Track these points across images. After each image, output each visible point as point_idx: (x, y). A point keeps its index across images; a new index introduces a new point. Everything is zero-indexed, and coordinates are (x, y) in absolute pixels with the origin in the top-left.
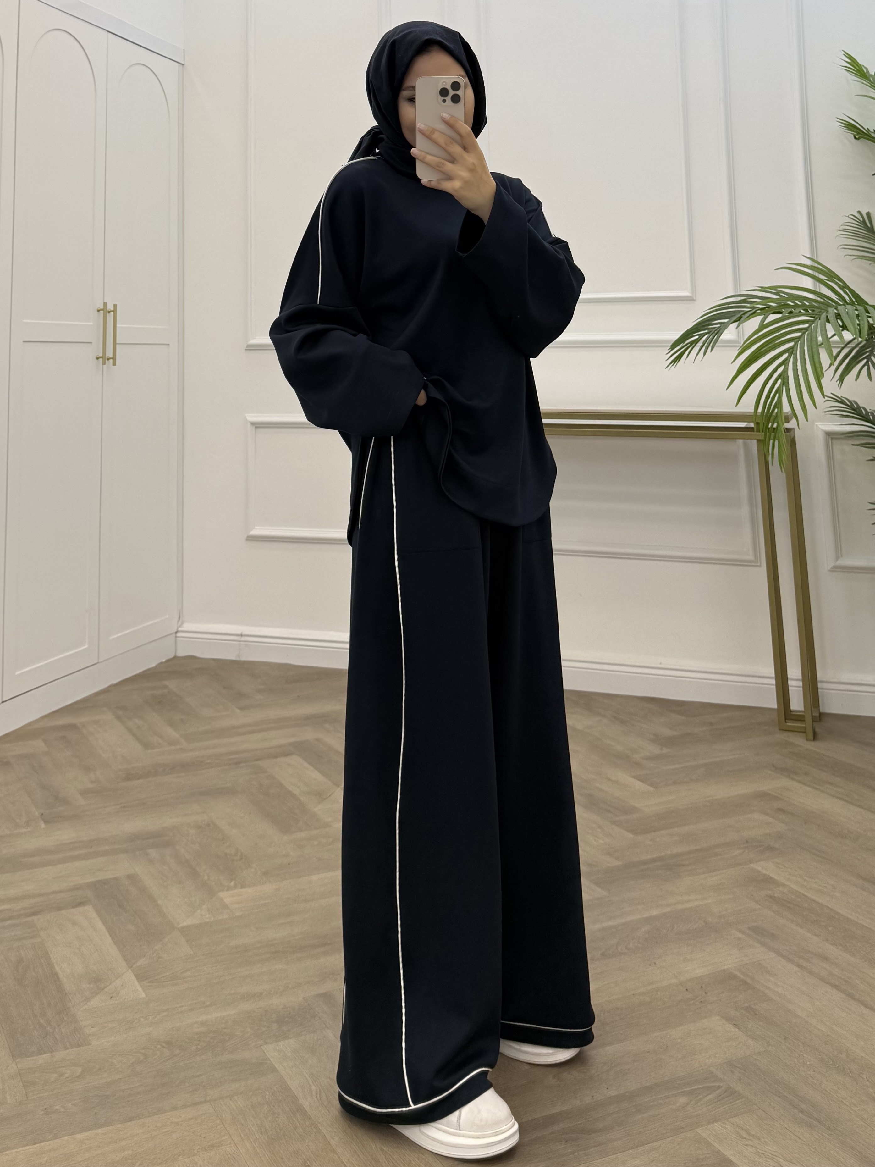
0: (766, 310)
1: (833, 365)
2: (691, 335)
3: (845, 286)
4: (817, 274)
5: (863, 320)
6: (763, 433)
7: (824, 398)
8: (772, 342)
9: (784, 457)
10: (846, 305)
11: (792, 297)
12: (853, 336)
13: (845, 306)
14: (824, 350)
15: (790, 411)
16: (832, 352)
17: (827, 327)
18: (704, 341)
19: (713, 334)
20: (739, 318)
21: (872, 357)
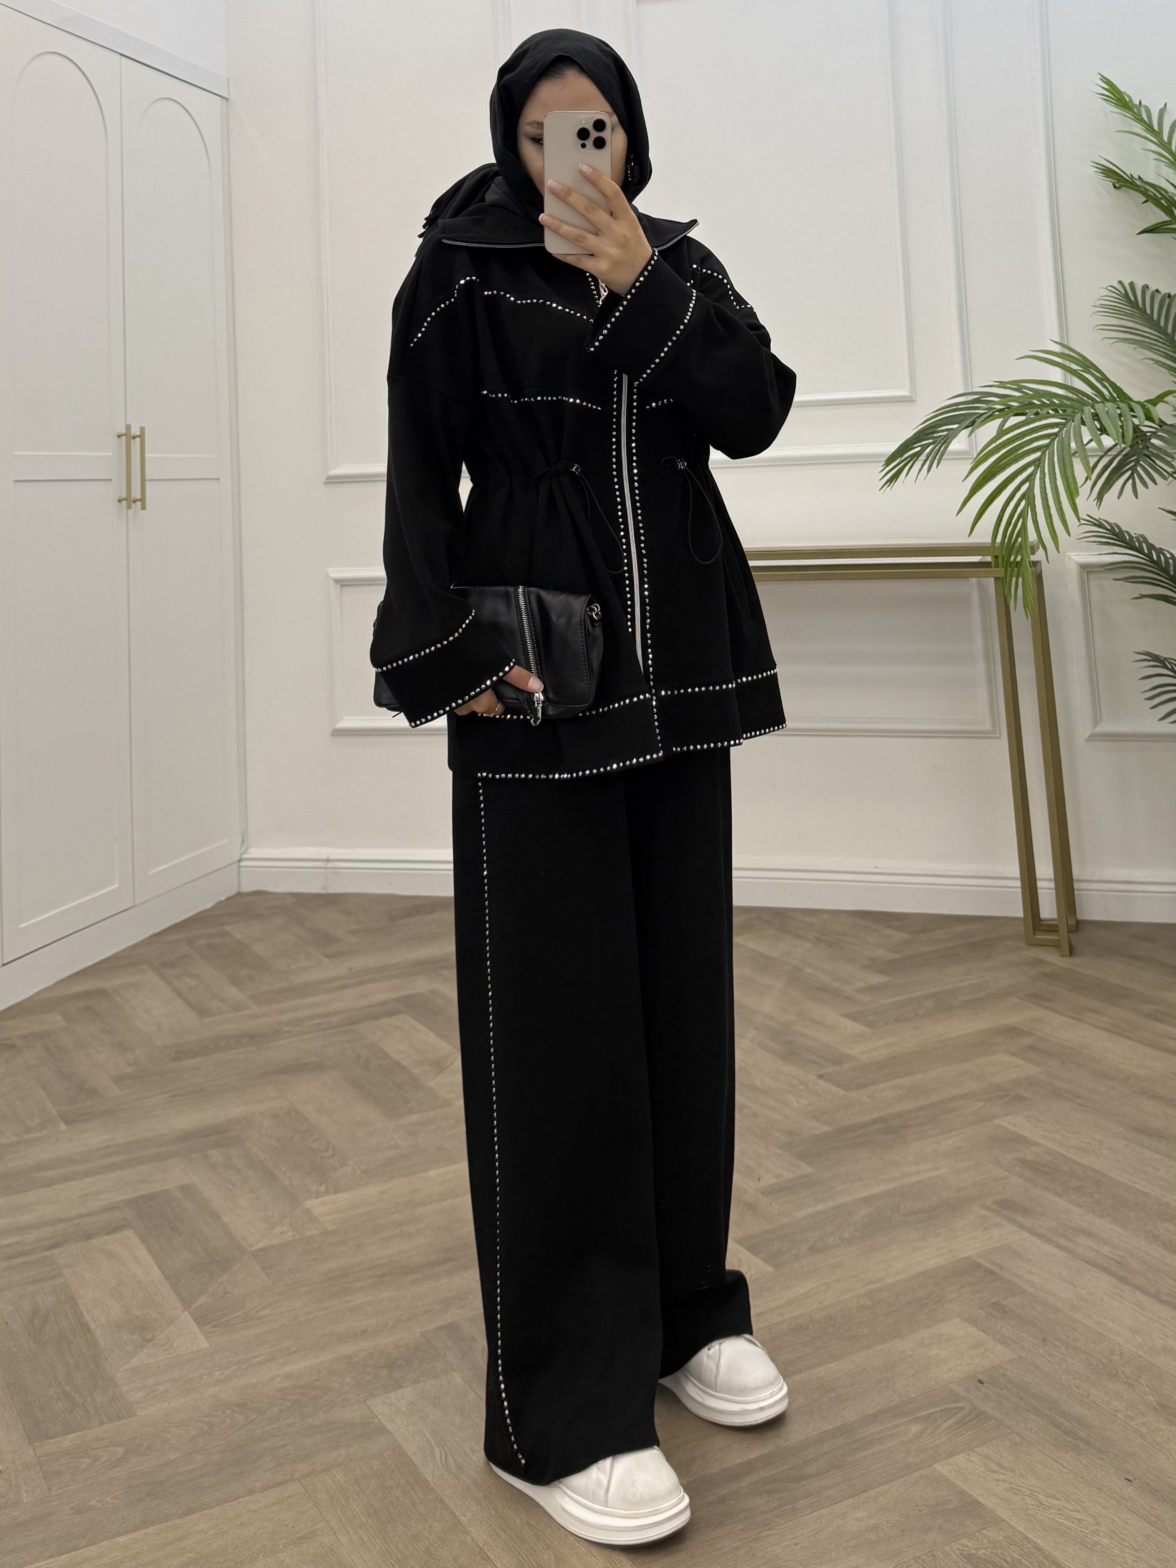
0: (1006, 412)
1: (1091, 478)
2: (909, 449)
3: (1103, 378)
4: (1067, 363)
5: (1126, 421)
6: (1003, 569)
8: (1012, 452)
9: (1030, 599)
10: (1106, 402)
11: (1038, 394)
12: (1114, 442)
15: (1036, 540)
16: (1088, 462)
17: (1082, 430)
18: (928, 453)
19: (939, 445)
20: (972, 423)
21: (1139, 468)
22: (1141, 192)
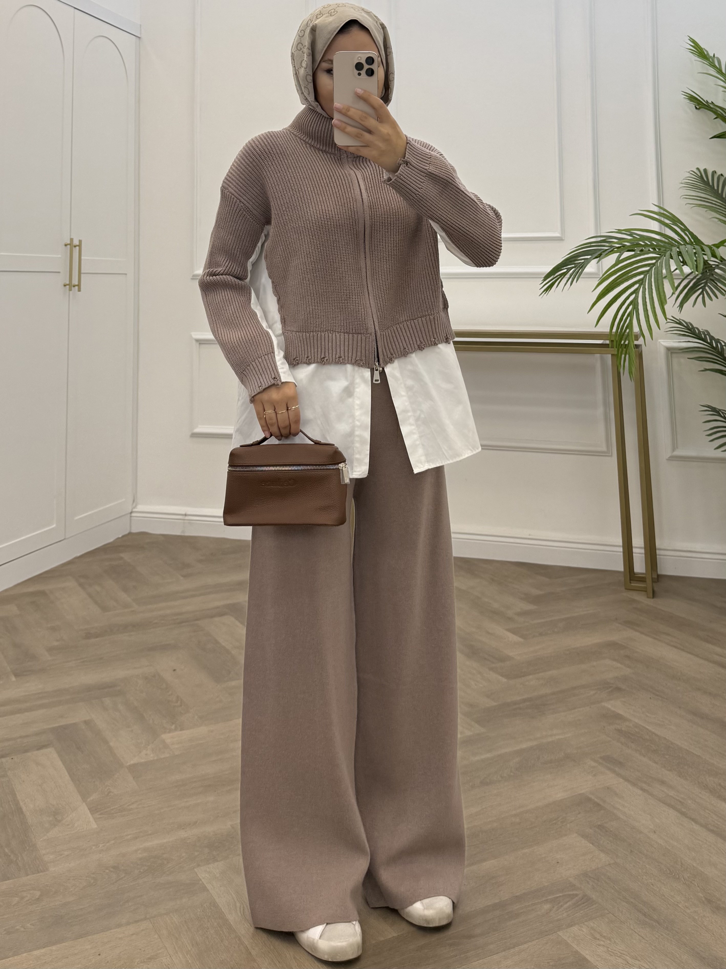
0: (622, 249)
1: (675, 294)
2: (560, 269)
3: (685, 229)
4: (662, 218)
5: (699, 256)
6: (616, 349)
7: (667, 320)
8: (625, 275)
9: (633, 370)
11: (643, 238)
12: (691, 270)
13: (686, 246)
16: (674, 283)
17: (670, 262)
18: (571, 273)
19: (579, 268)
20: (600, 255)
21: (707, 288)
22: (713, 112)
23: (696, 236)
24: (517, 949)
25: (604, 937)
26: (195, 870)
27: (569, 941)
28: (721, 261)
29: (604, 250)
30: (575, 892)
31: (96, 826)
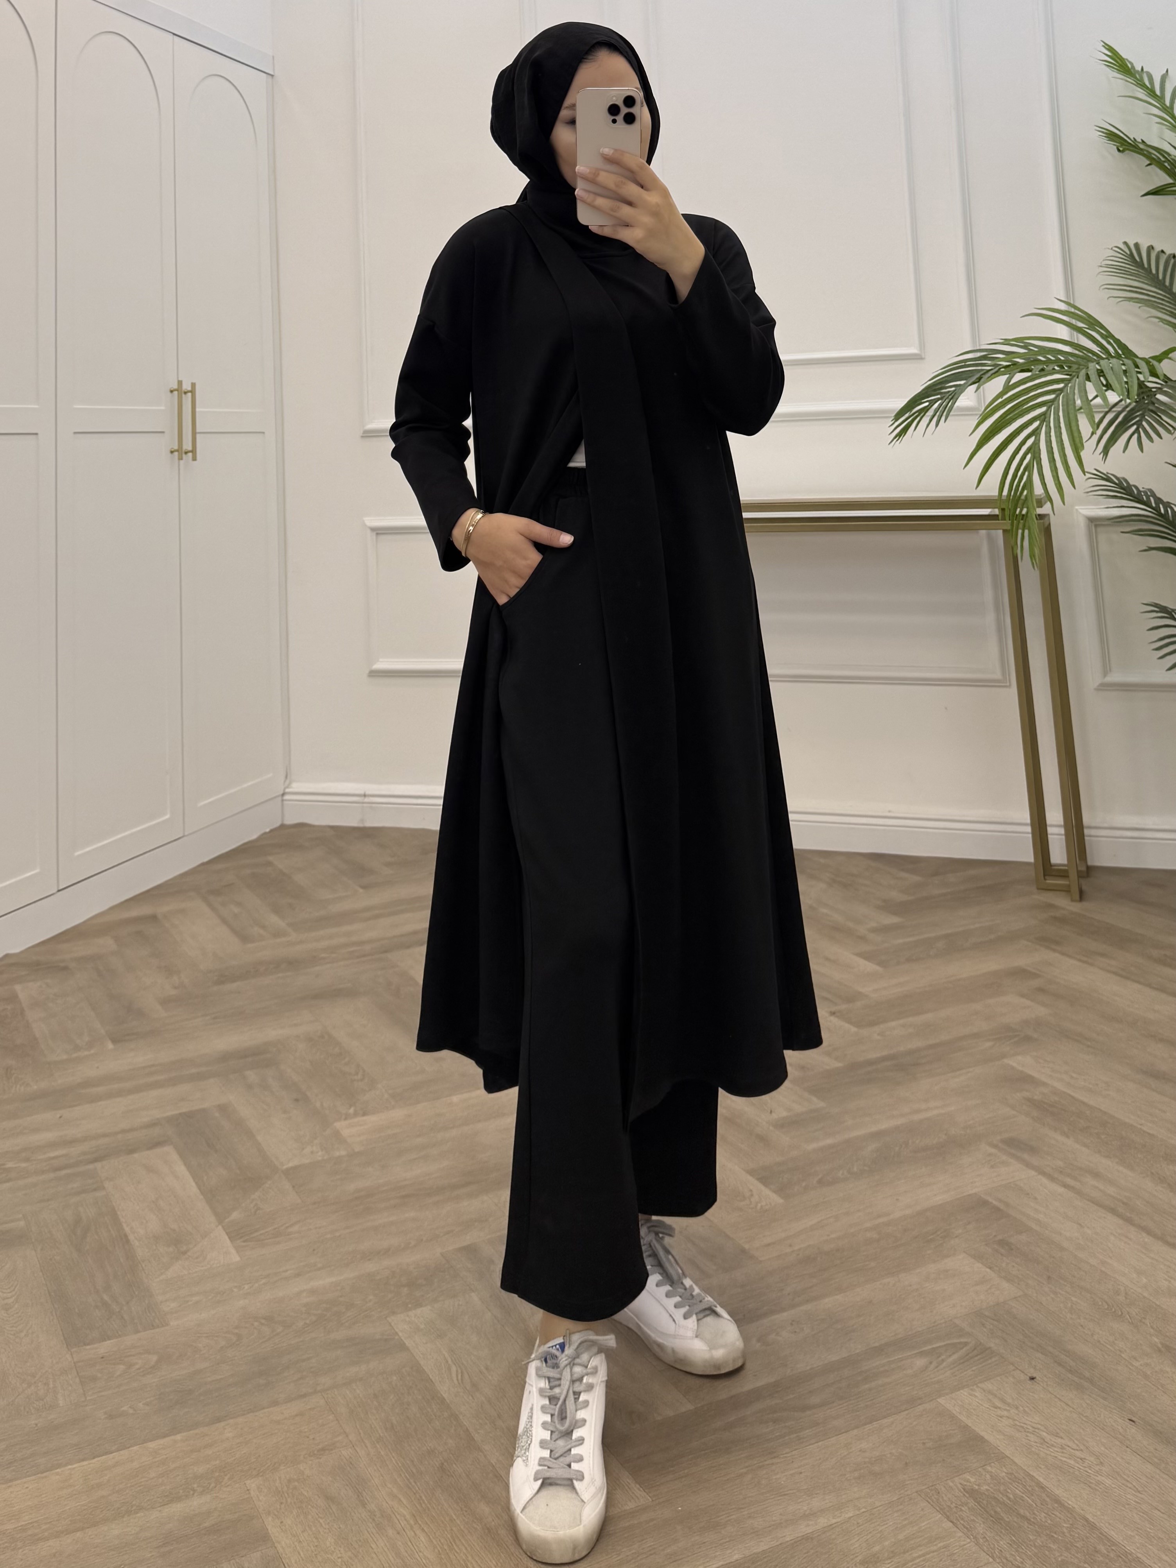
0: (1013, 368)
1: (1096, 434)
2: (919, 402)
3: (1108, 336)
4: (1073, 321)
5: (1131, 377)
6: (1010, 522)
7: (1085, 475)
8: (1019, 407)
9: (1037, 551)
10: (1111, 359)
11: (1043, 350)
12: (1120, 396)
14: (1084, 416)
15: (1043, 494)
16: (1094, 417)
17: (1087, 386)
18: (936, 409)
19: (947, 400)
20: (979, 379)
21: (1144, 423)
22: (1144, 155)
23: (1125, 345)
24: (875, 1424)
25: (1009, 1404)
26: (389, 1319)
27: (954, 1412)
28: (1166, 382)
29: (985, 371)
30: (963, 1340)
31: (238, 1259)
